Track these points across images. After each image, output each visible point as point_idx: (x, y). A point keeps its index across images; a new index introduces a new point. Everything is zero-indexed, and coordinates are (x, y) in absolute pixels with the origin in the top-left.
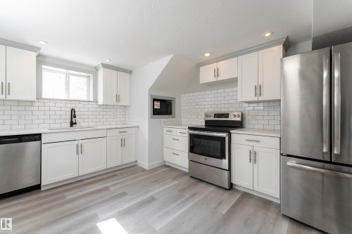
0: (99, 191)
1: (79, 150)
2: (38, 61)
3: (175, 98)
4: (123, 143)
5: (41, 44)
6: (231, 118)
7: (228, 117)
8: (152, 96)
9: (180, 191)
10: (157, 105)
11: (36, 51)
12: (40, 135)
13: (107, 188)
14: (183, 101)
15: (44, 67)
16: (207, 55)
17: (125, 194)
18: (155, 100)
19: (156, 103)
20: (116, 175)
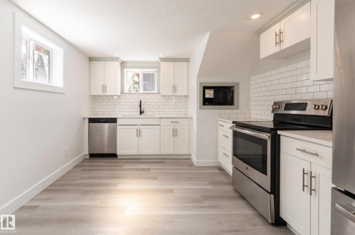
0: (143, 170)
1: (139, 134)
2: (121, 67)
3: (238, 84)
4: (175, 133)
5: (117, 55)
6: (310, 111)
7: (305, 109)
8: (200, 83)
9: (202, 197)
10: (210, 94)
11: (117, 61)
12: (116, 119)
13: (149, 170)
14: (252, 87)
15: (125, 70)
16: (256, 16)
17: (155, 178)
18: (205, 88)
19: (207, 91)
20: (164, 162)
